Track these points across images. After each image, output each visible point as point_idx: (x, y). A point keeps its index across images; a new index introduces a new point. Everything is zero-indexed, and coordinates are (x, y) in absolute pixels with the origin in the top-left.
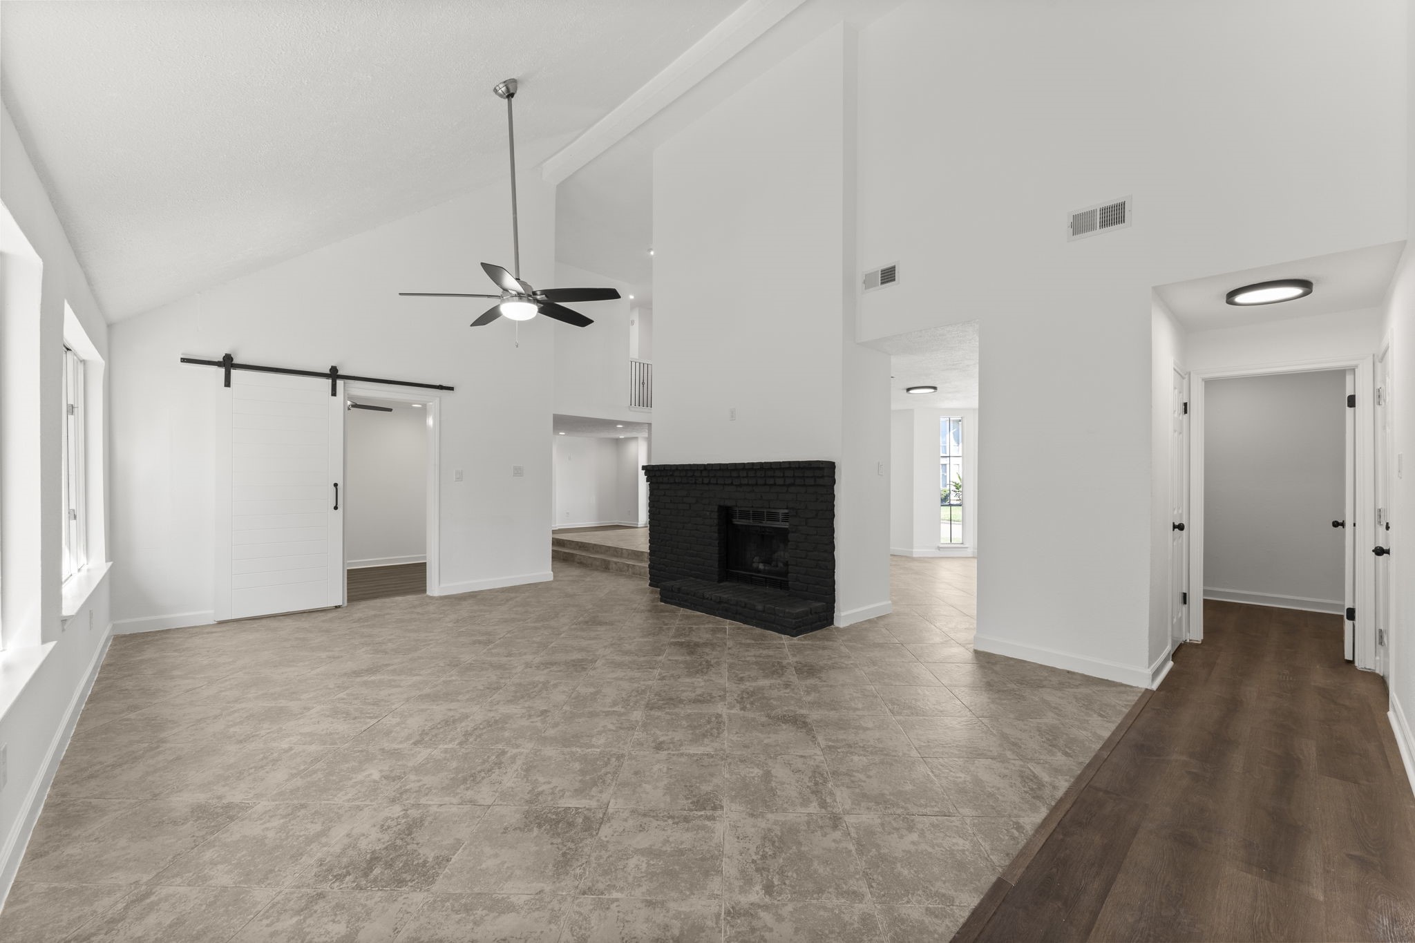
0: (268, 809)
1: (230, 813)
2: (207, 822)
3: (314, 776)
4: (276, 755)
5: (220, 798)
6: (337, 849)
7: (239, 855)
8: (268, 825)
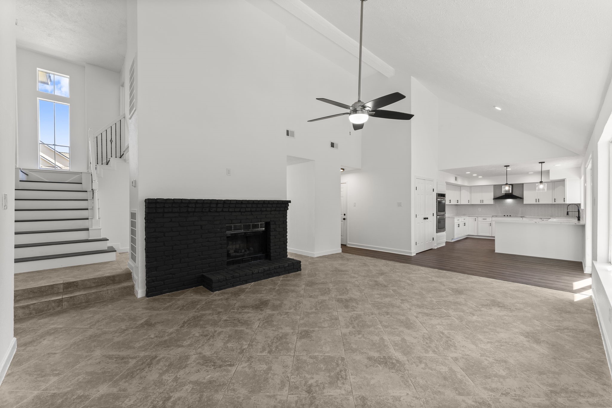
0: (515, 329)
1: (527, 335)
2: (536, 336)
3: (492, 328)
4: (496, 344)
5: (529, 341)
6: (505, 312)
7: (530, 324)
8: (518, 325)
